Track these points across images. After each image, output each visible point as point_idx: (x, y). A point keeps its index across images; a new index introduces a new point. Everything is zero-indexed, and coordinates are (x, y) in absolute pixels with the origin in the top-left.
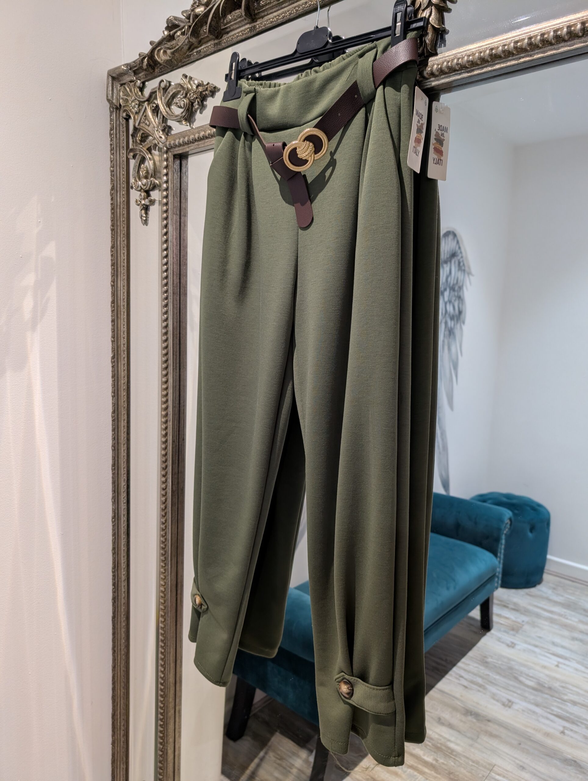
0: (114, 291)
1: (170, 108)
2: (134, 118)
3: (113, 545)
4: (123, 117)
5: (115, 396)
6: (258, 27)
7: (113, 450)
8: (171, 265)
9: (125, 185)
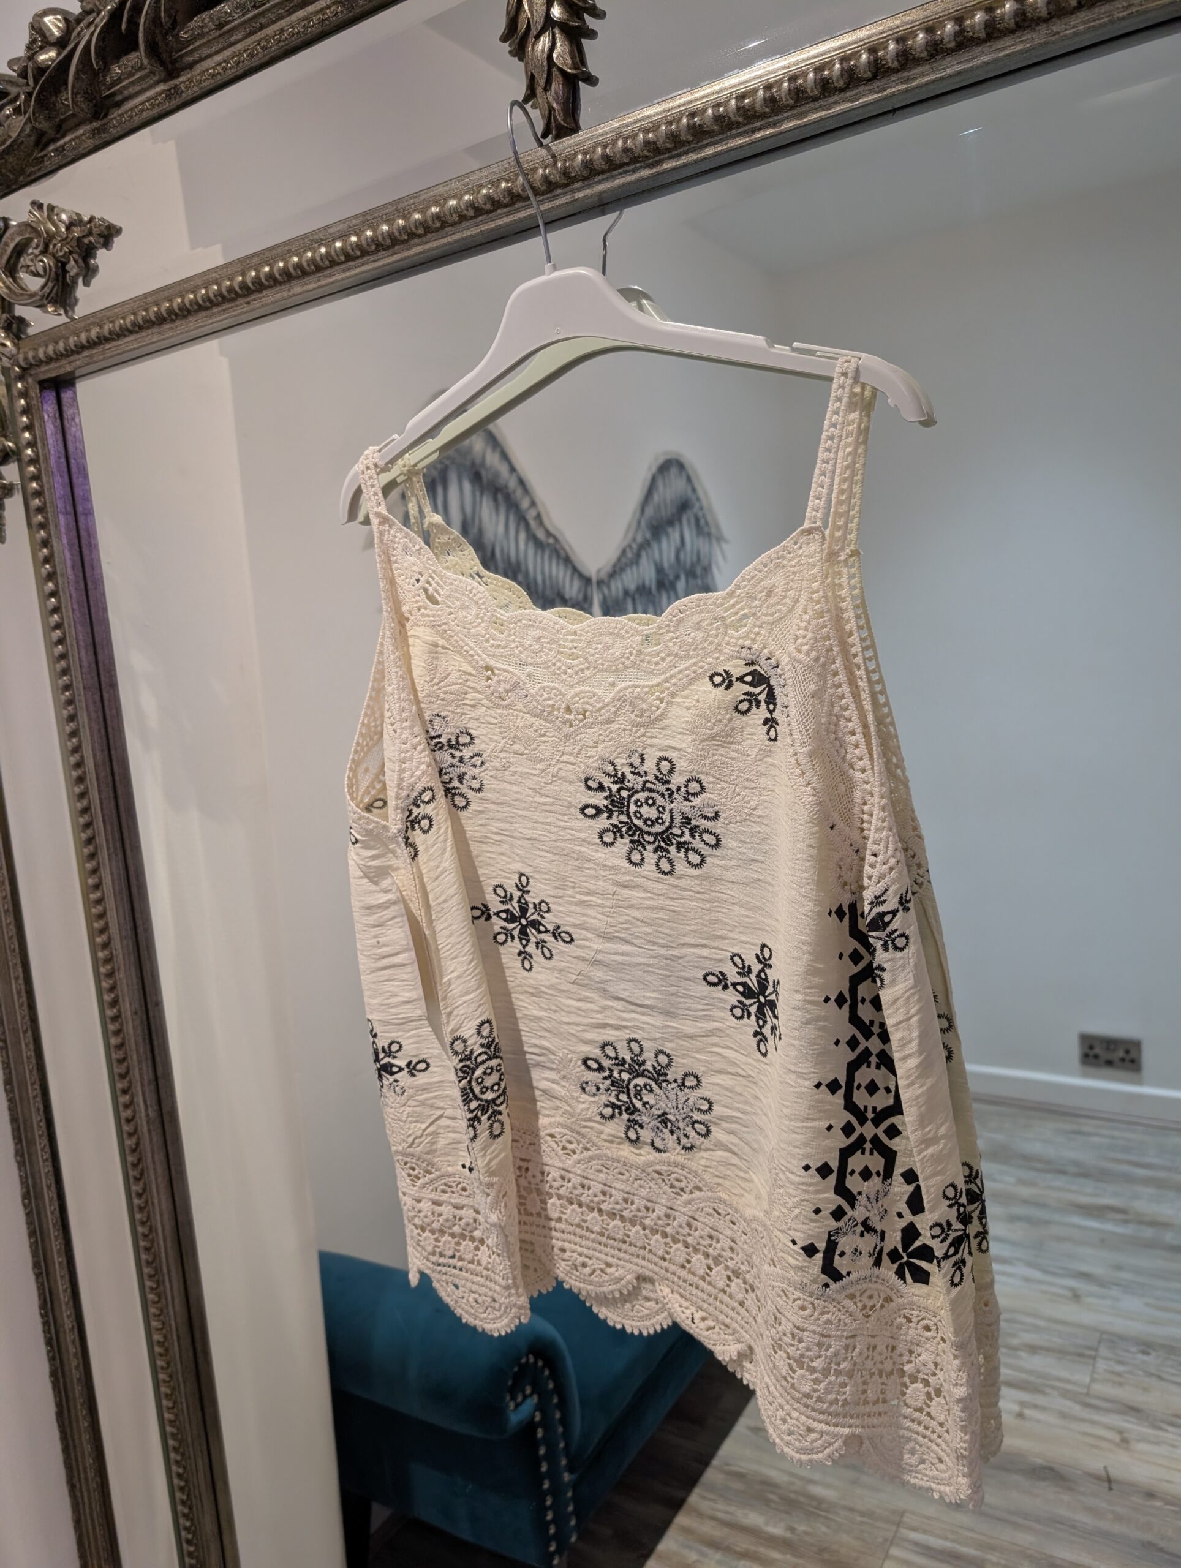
1: (14, 279)
3: (33, 1256)
6: (184, 88)
8: (69, 626)
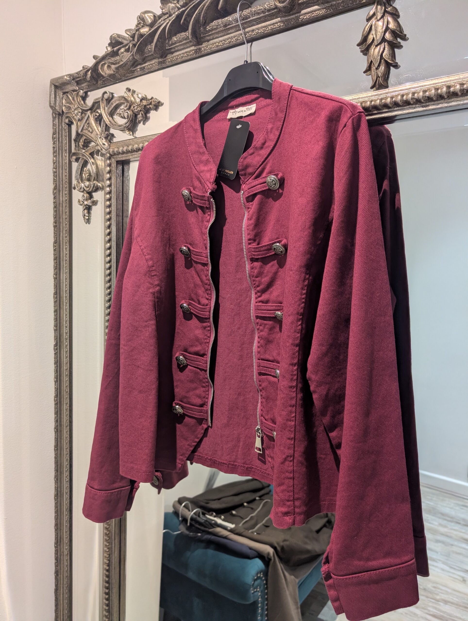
0: (57, 283)
1: (112, 118)
2: (77, 124)
4: (65, 123)
5: (57, 382)
6: (203, 50)
7: (55, 432)
9: (68, 185)
